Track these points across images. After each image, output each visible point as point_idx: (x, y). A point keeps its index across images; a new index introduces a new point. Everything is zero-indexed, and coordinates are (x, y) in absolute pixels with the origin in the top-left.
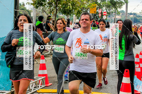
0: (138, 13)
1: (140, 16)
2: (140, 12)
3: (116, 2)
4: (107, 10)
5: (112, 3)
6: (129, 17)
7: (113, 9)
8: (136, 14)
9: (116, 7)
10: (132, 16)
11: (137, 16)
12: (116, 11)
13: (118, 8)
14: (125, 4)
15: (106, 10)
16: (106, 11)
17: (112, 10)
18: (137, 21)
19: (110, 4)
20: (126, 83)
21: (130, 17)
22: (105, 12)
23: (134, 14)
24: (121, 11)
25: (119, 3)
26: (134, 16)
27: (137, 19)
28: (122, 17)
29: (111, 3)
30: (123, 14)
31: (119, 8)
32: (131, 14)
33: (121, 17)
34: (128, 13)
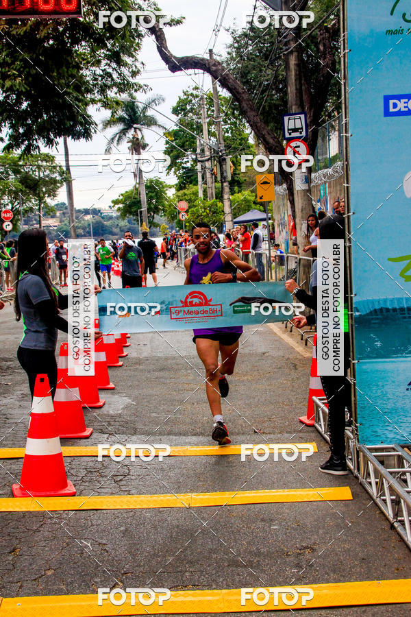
0: (105, 210)
1: (111, 218)
2: (110, 207)
3: (39, 181)
4: (16, 204)
5: (26, 182)
6: (83, 222)
7: (30, 201)
8: (99, 211)
9: (39, 193)
10: (88, 217)
11: (103, 218)
12: (42, 205)
13: (47, 195)
14: (64, 183)
15: (13, 204)
16: (13, 208)
17: (28, 204)
18: (106, 230)
19: (20, 186)
20: (42, 414)
21: (84, 220)
22: (6, 212)
23: (96, 212)
24: (57, 205)
25: (47, 181)
26: (96, 217)
27: (103, 224)
28: (63, 223)
29: (23, 184)
30: (64, 214)
31: (49, 196)
32: (86, 212)
33: (60, 222)
34: (79, 211)
